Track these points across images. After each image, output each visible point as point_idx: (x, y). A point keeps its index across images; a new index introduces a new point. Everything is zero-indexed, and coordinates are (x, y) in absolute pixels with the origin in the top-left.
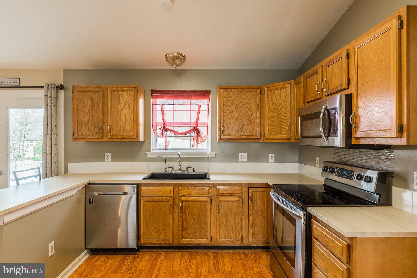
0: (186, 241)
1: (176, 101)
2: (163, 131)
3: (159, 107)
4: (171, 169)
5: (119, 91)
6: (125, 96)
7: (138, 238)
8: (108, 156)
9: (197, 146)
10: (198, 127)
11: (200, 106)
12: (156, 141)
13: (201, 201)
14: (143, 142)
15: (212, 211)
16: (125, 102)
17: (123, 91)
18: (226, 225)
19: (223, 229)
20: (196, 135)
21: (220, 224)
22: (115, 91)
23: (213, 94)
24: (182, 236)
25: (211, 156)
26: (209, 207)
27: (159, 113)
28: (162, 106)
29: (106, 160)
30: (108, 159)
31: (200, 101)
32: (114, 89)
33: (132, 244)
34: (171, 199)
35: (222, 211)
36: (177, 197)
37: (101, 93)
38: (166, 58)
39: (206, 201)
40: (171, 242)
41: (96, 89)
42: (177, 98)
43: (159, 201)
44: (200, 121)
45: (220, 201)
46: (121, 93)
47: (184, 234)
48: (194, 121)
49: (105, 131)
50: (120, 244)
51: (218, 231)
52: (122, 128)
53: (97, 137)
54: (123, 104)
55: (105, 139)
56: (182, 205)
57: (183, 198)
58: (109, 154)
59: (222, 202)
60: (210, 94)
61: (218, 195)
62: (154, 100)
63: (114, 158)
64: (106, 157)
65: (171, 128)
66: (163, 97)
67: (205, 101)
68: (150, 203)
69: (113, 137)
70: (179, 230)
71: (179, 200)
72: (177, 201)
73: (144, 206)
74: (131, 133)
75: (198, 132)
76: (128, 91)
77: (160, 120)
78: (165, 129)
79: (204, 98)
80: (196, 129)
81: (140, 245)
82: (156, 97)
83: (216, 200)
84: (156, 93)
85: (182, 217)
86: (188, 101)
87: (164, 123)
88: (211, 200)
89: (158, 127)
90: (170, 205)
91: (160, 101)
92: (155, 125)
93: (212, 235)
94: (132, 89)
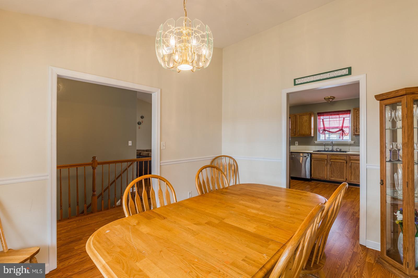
0: (333, 179)
1: (331, 116)
2: (323, 131)
3: (321, 120)
4: (328, 149)
5: (302, 116)
6: (305, 118)
7: (311, 175)
8: (297, 143)
9: (343, 138)
10: (343, 129)
11: (344, 118)
12: (320, 136)
13: (341, 162)
14: (313, 137)
15: (347, 167)
16: (305, 120)
17: (304, 115)
18: (355, 174)
19: (353, 175)
20: (341, 133)
21: (351, 173)
22: (301, 116)
23: (352, 112)
24: (331, 176)
25: (351, 143)
26: (345, 165)
27: (322, 123)
28: (323, 120)
29: (296, 145)
30: (297, 144)
31: (344, 116)
32: (300, 115)
33: (308, 177)
34: (326, 160)
35: (352, 167)
36: (329, 159)
37: (295, 117)
38: (325, 98)
39: (344, 162)
40: (326, 178)
41: (293, 116)
42: (331, 115)
43: (320, 161)
44: (344, 125)
45: (351, 163)
46: (303, 116)
47: (332, 176)
48: (341, 125)
49: (296, 132)
50: (303, 176)
51: (350, 176)
52: (304, 131)
53: (293, 135)
54: (304, 121)
55: (296, 136)
56: (331, 163)
57: (332, 160)
58: (297, 142)
59: (352, 163)
60: (350, 112)
61: (350, 160)
62: (319, 117)
63: (300, 144)
64: (296, 143)
65: (328, 130)
66: (323, 115)
67: (348, 115)
68: (316, 161)
69: (300, 135)
70: (330, 174)
71: (330, 161)
72: (329, 161)
73: (314, 162)
74: (308, 133)
75: (343, 131)
76: (306, 115)
77: (322, 126)
78: (324, 130)
79: (347, 114)
80: (342, 130)
81: (311, 178)
82: (320, 116)
83: (349, 162)
84: (320, 114)
85: (331, 168)
86: (338, 116)
87: (324, 128)
88: (346, 162)
89: (321, 130)
90: (325, 162)
91: (322, 117)
92: (319, 129)
93: (347, 178)
94: (308, 114)
